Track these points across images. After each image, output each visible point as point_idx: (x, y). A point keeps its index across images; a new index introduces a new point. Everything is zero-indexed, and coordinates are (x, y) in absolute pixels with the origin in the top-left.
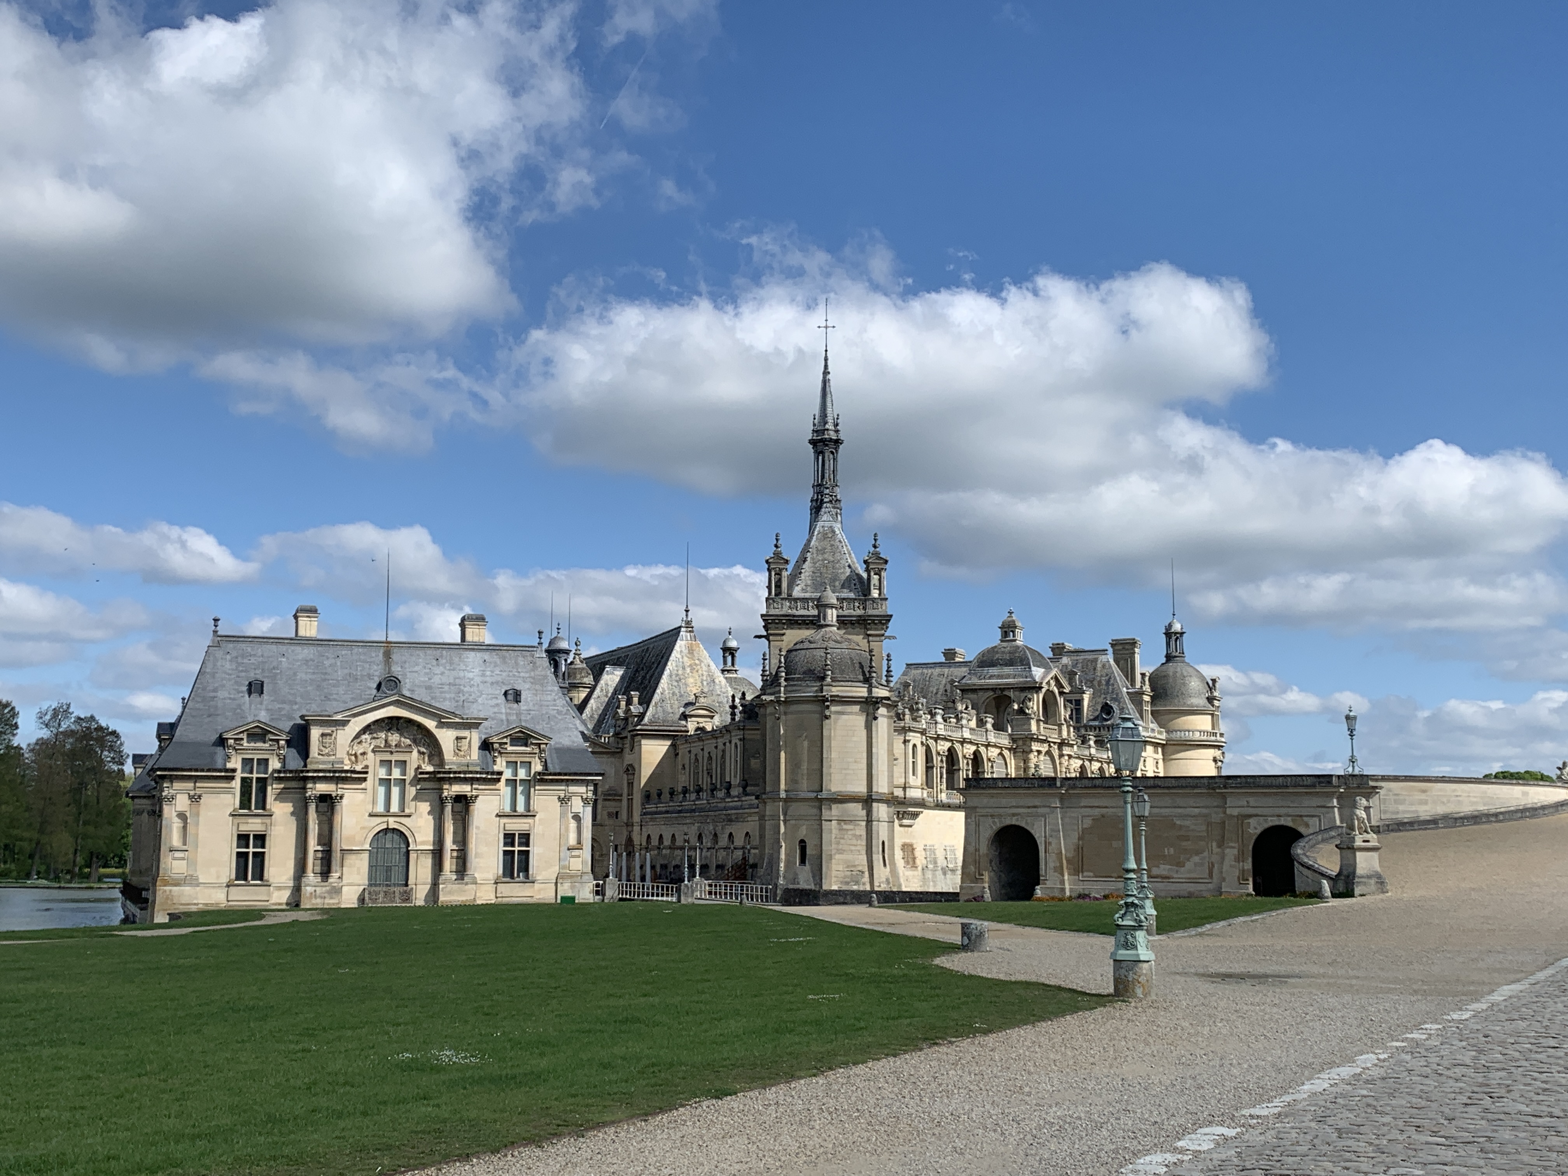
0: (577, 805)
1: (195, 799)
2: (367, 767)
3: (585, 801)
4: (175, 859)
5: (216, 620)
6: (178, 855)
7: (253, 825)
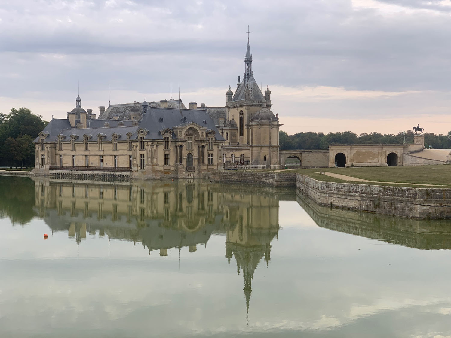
0: (220, 148)
2: (186, 139)
4: (155, 160)
6: (155, 159)
7: (167, 152)
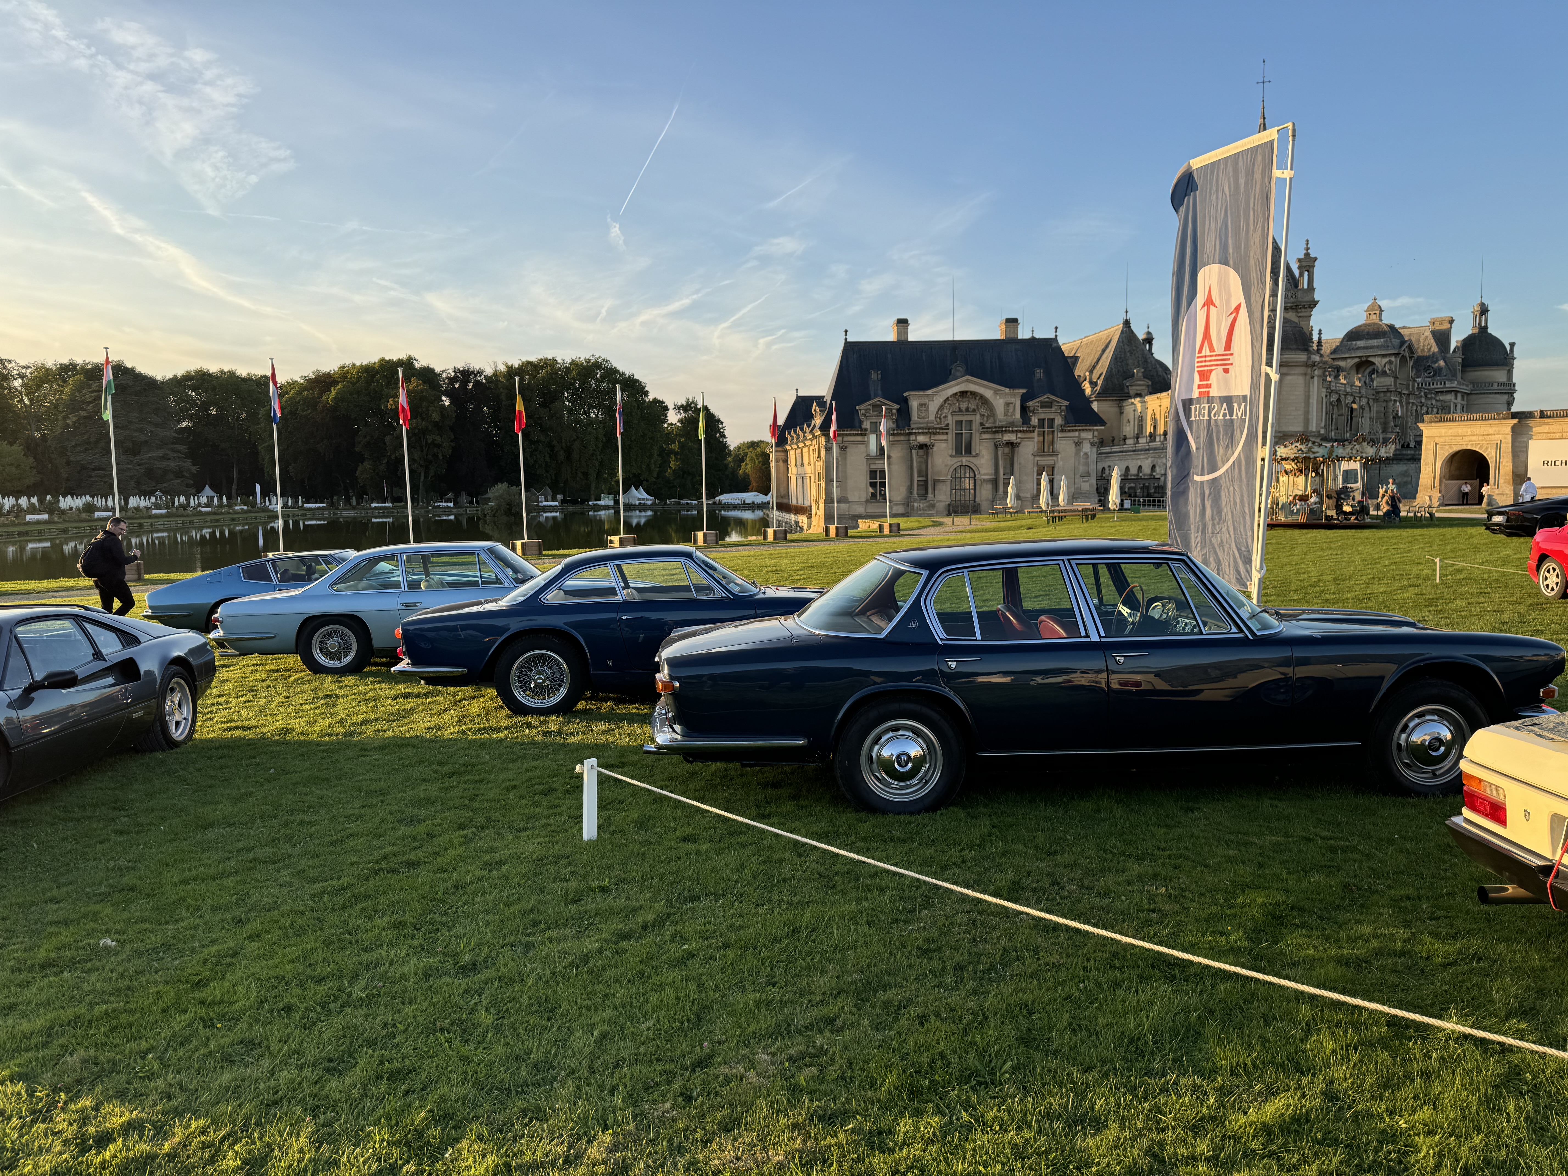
0: (1086, 447)
1: (843, 449)
2: (947, 425)
3: (1092, 444)
5: (846, 331)
7: (878, 465)
